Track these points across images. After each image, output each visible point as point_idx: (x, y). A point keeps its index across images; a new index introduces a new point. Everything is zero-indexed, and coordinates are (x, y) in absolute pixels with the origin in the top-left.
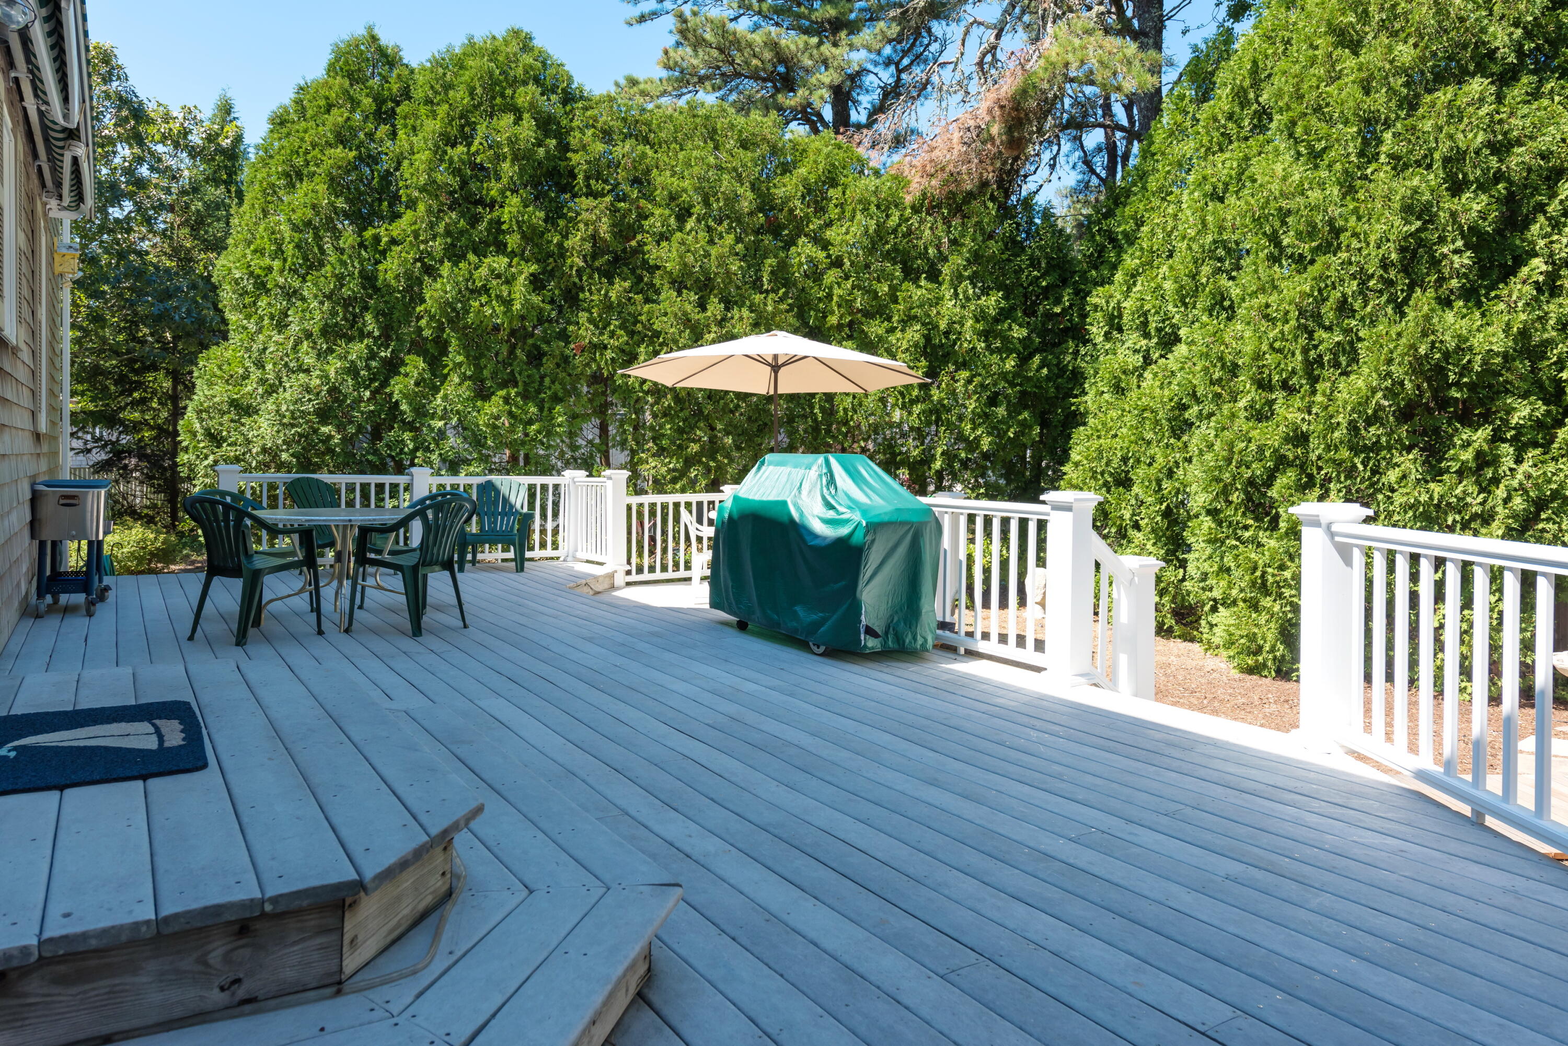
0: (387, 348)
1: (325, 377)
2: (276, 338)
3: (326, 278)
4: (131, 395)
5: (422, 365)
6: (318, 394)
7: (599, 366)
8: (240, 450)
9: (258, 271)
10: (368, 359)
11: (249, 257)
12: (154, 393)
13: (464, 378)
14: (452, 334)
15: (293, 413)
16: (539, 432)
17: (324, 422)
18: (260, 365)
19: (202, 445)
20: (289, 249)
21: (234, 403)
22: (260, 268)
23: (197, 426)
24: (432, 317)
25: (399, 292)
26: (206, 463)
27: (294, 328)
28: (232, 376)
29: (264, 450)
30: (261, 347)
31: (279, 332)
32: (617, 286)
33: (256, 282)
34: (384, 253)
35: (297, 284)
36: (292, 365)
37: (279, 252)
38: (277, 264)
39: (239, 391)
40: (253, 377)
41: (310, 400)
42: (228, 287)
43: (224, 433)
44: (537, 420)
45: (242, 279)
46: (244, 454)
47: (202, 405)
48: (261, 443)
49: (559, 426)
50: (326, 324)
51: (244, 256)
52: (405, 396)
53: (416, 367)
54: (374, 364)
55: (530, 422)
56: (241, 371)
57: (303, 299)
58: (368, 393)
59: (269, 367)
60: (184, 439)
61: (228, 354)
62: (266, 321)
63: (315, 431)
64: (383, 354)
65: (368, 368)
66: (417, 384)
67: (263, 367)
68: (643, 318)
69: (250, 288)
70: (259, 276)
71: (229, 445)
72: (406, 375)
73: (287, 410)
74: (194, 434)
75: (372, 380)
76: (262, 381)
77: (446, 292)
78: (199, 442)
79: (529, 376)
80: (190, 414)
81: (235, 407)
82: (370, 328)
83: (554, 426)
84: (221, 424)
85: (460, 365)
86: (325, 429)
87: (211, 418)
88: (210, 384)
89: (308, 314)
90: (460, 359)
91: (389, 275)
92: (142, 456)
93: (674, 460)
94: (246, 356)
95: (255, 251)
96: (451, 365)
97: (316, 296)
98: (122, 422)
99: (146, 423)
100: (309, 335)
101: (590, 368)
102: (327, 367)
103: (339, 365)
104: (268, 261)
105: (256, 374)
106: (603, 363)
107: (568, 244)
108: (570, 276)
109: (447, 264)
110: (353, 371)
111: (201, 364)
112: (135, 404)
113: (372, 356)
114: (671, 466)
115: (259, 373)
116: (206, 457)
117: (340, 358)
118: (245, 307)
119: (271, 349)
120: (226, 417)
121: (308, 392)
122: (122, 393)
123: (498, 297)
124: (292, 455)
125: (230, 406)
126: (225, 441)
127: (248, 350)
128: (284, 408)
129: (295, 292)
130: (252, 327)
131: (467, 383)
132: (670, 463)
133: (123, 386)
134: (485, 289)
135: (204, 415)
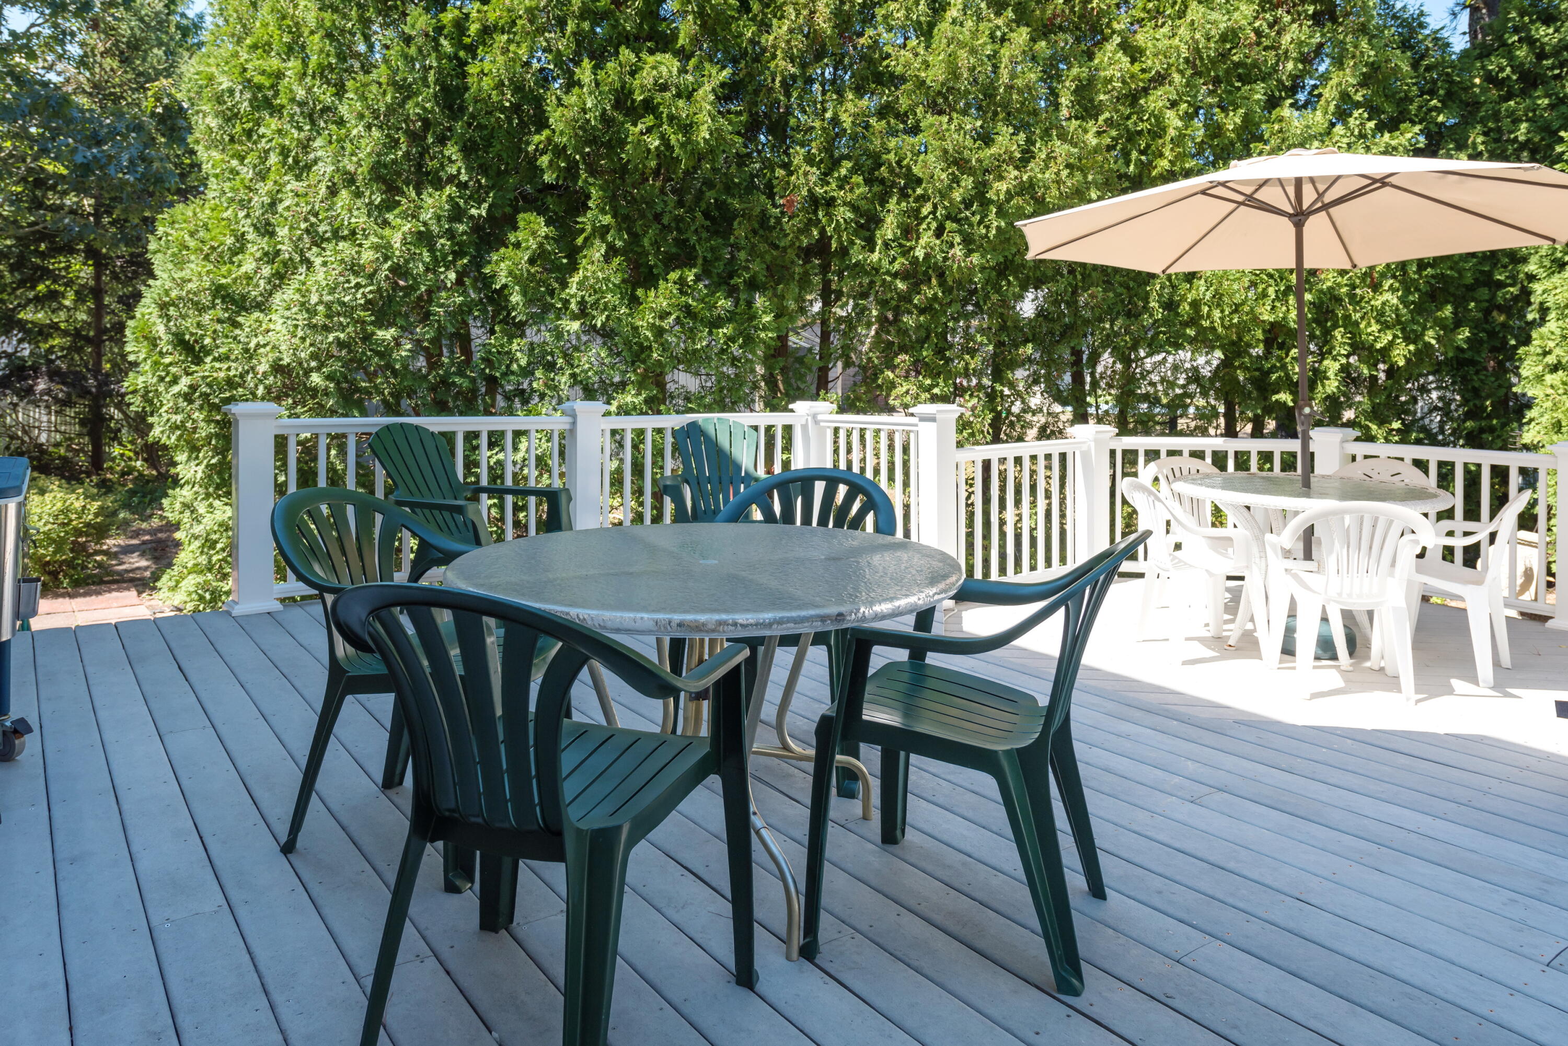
0: (480, 203)
1: (384, 250)
2: (294, 185)
3: (380, 84)
4: (33, 288)
5: (544, 230)
6: (371, 276)
7: (823, 232)
8: (236, 369)
9: (258, 79)
10: (451, 219)
11: (244, 56)
12: (69, 283)
13: (611, 252)
14: (591, 180)
15: (328, 306)
16: (731, 339)
17: (381, 323)
18: (267, 230)
19: (167, 360)
20: (315, 42)
21: (220, 292)
22: (263, 73)
23: (160, 329)
24: (559, 152)
25: (503, 110)
26: (176, 389)
27: (325, 169)
28: (213, 248)
29: (278, 368)
30: (267, 200)
31: (298, 178)
32: (850, 106)
33: (254, 98)
34: (472, 50)
35: (328, 99)
36: (321, 229)
37: (295, 48)
38: (294, 64)
39: (230, 272)
40: (252, 249)
41: (358, 286)
42: (206, 108)
43: (207, 341)
44: (729, 320)
45: (231, 92)
46: (242, 376)
47: (167, 293)
48: (271, 357)
49: (765, 328)
50: (378, 162)
51: (236, 55)
52: (518, 280)
53: (534, 233)
54: (461, 228)
55: (716, 323)
56: (230, 241)
57: (341, 122)
58: (452, 276)
59: (283, 232)
60: (134, 349)
61: (205, 214)
62: (274, 159)
63: (368, 338)
64: (474, 212)
65: (451, 234)
66: (532, 261)
67: (272, 234)
68: (892, 157)
69: (245, 106)
70: (260, 87)
71: (215, 360)
72: (517, 245)
73: (321, 302)
74: (153, 342)
75: (458, 255)
76: (270, 257)
77: (584, 111)
78: (161, 354)
79: (712, 249)
80: (147, 309)
81: (224, 299)
82: (452, 170)
83: (756, 328)
84: (199, 325)
85: (605, 230)
86: (386, 334)
87: (184, 317)
88: (180, 263)
89: (348, 145)
90: (607, 219)
91: (487, 83)
92: (54, 375)
93: (941, 381)
94: (241, 214)
95: (255, 47)
96: (589, 228)
97: (361, 116)
98: (22, 325)
99: (55, 326)
100: (350, 180)
101: (810, 235)
102: (387, 232)
103: (407, 227)
104: (274, 63)
105: (257, 245)
106: (829, 230)
107: (767, 40)
108: (771, 90)
109: (587, 64)
110: (424, 238)
111: (161, 230)
112: (39, 301)
113: (457, 214)
114: (936, 391)
115: (264, 243)
116: (175, 381)
117: (405, 216)
118: (232, 140)
119: (287, 203)
120: (206, 318)
121: (356, 274)
122: (21, 283)
123: (671, 118)
124: (329, 378)
125: (215, 297)
126: (208, 353)
127: (244, 204)
128: (314, 299)
129: (326, 110)
130: (247, 173)
131: (616, 261)
132: (932, 386)
133: (22, 273)
134: (649, 107)
135: (172, 311)
